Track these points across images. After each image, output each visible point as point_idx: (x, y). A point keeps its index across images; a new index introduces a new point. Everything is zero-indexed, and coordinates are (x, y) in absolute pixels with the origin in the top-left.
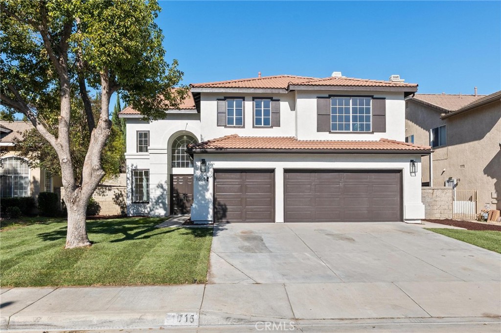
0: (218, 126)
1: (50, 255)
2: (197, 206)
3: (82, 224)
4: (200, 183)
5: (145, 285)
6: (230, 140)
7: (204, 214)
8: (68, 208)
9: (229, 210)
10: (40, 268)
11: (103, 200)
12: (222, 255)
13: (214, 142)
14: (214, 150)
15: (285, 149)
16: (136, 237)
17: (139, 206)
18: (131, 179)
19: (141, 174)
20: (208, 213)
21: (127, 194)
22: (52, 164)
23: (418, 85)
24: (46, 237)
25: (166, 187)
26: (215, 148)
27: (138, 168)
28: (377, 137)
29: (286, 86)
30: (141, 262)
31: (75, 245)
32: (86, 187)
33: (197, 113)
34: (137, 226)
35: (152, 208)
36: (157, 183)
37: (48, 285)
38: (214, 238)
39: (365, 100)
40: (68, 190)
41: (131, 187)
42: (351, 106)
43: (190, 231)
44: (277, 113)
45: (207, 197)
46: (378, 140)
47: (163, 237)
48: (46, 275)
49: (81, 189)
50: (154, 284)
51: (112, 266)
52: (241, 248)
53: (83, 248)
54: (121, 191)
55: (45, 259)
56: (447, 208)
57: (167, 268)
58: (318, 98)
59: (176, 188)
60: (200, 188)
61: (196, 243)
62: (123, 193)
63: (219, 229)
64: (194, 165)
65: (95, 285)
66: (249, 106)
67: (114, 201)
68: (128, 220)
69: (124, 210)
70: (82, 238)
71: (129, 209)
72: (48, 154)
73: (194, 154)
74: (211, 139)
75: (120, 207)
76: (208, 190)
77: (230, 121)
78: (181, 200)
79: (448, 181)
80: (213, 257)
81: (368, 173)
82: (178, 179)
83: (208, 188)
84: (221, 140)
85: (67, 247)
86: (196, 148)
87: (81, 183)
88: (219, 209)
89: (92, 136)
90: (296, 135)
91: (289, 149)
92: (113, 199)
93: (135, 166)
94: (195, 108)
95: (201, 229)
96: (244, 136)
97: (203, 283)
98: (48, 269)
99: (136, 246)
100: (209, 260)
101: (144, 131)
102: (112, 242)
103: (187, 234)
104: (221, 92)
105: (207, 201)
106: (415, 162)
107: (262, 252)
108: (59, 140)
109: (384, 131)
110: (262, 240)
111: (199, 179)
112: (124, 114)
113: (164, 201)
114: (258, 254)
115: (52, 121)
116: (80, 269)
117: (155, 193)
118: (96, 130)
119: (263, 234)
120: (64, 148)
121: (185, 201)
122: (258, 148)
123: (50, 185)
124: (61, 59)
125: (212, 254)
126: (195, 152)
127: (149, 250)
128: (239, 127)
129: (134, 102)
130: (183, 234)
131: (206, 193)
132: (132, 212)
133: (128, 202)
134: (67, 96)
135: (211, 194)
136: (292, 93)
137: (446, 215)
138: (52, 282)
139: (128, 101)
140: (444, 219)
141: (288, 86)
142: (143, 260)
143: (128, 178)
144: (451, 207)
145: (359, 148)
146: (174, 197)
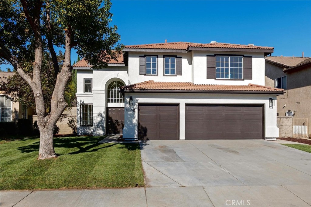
0: (140, 74)
1: (27, 164)
2: (127, 128)
3: (51, 141)
4: (129, 113)
5: (100, 188)
6: (148, 84)
7: (132, 134)
8: (40, 130)
9: (148, 131)
10: (20, 175)
11: (61, 124)
12: (150, 163)
13: (138, 85)
14: (139, 90)
15: (187, 90)
16: (87, 150)
17: (85, 128)
18: (80, 110)
19: (86, 106)
20: (135, 133)
21: (77, 120)
22: (28, 99)
23: (274, 48)
24: (24, 150)
25: (104, 115)
26: (140, 89)
27: (85, 103)
28: (246, 82)
29: (186, 48)
30: (94, 169)
31: (45, 157)
32: (54, 115)
33: (125, 66)
34: (86, 142)
35: (95, 130)
36: (98, 113)
37: (26, 188)
38: (141, 150)
39: (238, 58)
40: (41, 116)
41: (80, 115)
42: (229, 62)
43: (124, 146)
44: (180, 66)
45: (133, 122)
46: (247, 85)
47: (106, 150)
48: (24, 180)
49: (50, 116)
50: (106, 188)
51: (74, 173)
52: (163, 158)
53: (51, 159)
54: (73, 118)
55: (23, 167)
56: (289, 130)
57: (114, 174)
58: (208, 56)
59: (110, 116)
60: (129, 116)
61: (130, 154)
62: (74, 119)
63: (143, 145)
64: (125, 100)
65: (62, 188)
66: (161, 61)
67: (69, 125)
68: (79, 138)
69: (75, 130)
70: (51, 151)
71: (79, 130)
72: (25, 92)
73: (125, 93)
74: (136, 83)
75: (72, 129)
76: (134, 118)
77: (148, 72)
78: (114, 124)
79: (288, 113)
80: (145, 166)
81: (241, 106)
82: (112, 110)
83: (134, 116)
84: (143, 83)
85: (39, 158)
86: (127, 89)
87: (50, 112)
88: (142, 130)
89: (57, 78)
90: (193, 81)
91: (189, 90)
92: (68, 123)
93: (82, 101)
94: (124, 62)
95: (131, 144)
96: (158, 81)
97: (143, 187)
98: (26, 176)
99: (88, 156)
100: (142, 168)
101: (89, 78)
102: (71, 154)
103: (122, 148)
104: (142, 51)
105: (134, 125)
106: (273, 99)
107: (178, 162)
108: (34, 80)
109: (251, 79)
110: (175, 153)
111: (128, 110)
112: (76, 67)
113: (103, 125)
114: (175, 163)
115: (27, 69)
116: (49, 175)
117: (97, 119)
118: (60, 74)
119: (174, 148)
120: (37, 86)
121: (116, 125)
122: (169, 89)
123: (25, 114)
124: (35, 20)
125: (143, 163)
126: (126, 92)
127: (99, 161)
128: (154, 75)
129: (86, 55)
130: (120, 148)
131: (133, 120)
132: (80, 132)
133: (78, 125)
134: (40, 47)
135: (136, 120)
136: (190, 53)
137: (289, 135)
138: (29, 186)
139: (82, 54)
140: (287, 137)
141: (188, 48)
142: (95, 168)
143: (78, 110)
144: (291, 129)
145: (236, 90)
146: (109, 122)
